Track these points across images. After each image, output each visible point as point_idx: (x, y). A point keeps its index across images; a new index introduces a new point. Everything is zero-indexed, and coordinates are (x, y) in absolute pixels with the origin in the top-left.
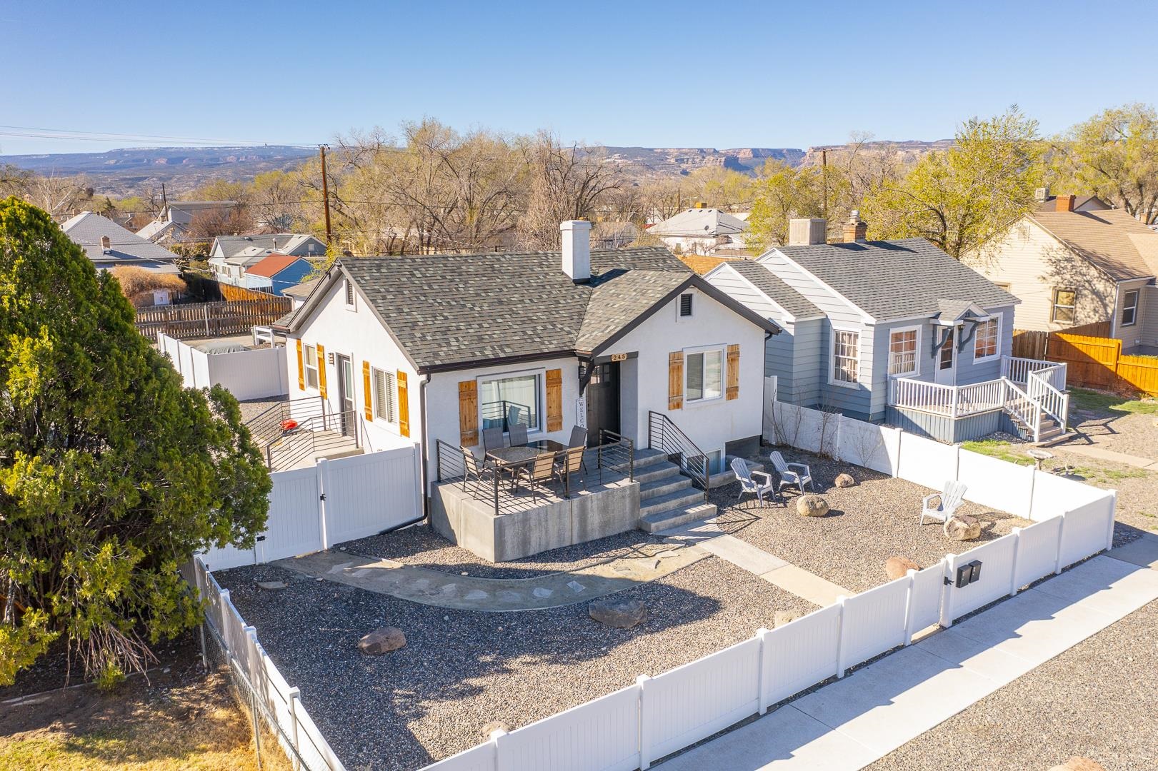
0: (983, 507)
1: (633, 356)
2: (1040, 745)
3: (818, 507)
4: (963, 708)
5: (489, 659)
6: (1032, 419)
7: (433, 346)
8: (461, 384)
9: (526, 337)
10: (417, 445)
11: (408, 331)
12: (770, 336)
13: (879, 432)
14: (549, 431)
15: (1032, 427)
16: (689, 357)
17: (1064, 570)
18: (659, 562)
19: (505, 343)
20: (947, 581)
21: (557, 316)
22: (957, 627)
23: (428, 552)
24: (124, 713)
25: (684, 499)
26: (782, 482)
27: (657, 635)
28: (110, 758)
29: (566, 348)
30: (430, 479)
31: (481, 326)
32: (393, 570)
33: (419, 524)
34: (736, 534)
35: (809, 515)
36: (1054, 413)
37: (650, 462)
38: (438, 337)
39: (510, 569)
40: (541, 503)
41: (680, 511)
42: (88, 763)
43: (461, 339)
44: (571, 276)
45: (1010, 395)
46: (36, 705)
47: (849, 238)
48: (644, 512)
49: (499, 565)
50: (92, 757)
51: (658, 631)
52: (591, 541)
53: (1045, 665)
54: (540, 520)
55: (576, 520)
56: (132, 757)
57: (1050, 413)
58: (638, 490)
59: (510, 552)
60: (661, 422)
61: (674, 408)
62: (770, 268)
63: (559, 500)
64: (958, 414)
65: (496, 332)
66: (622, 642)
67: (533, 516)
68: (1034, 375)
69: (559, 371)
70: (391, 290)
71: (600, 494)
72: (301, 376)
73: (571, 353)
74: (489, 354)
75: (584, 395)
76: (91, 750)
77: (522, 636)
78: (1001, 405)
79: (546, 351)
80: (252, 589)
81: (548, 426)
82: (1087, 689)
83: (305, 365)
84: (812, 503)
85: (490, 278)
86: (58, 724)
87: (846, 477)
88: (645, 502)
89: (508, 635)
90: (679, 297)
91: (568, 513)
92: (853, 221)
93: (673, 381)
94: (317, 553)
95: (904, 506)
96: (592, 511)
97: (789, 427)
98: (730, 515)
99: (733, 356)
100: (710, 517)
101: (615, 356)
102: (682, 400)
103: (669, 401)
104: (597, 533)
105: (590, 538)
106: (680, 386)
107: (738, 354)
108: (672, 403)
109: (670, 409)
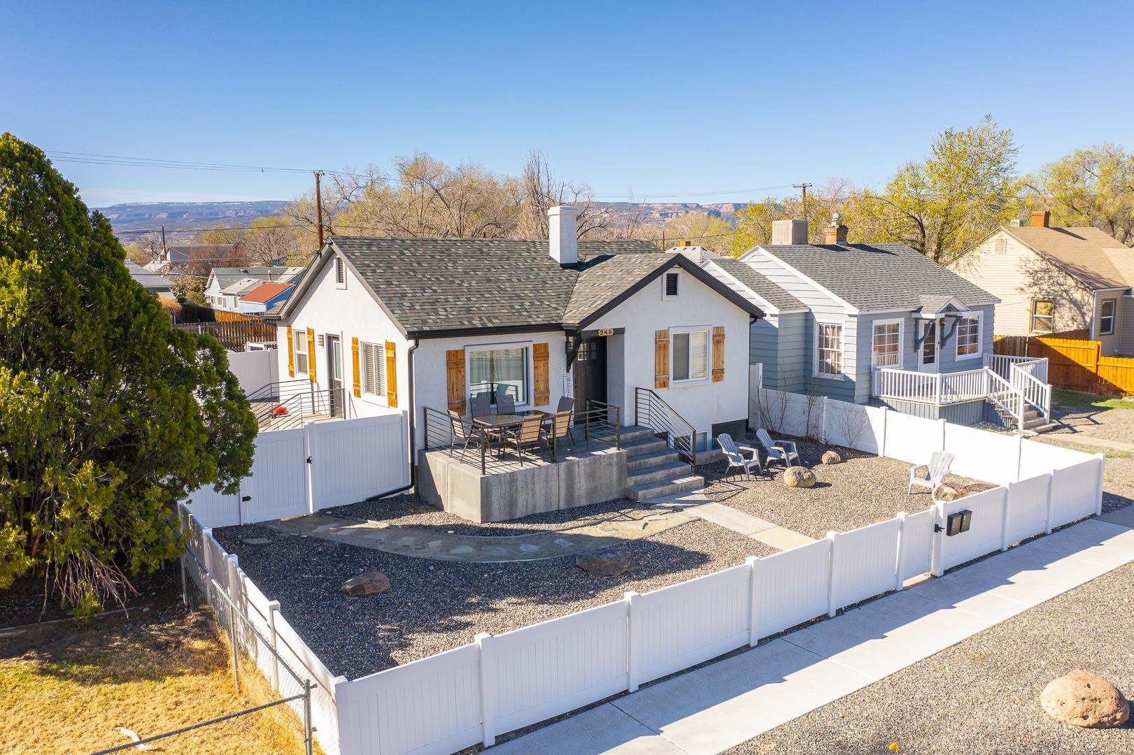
0: (971, 479)
1: (620, 332)
2: (1038, 670)
3: (805, 477)
4: (959, 641)
5: (474, 600)
6: (1015, 409)
7: (422, 314)
8: (449, 353)
9: (513, 311)
10: (404, 412)
11: (396, 300)
12: (755, 321)
13: (864, 412)
14: (537, 405)
15: (1016, 416)
16: (675, 336)
17: (1054, 531)
18: (646, 524)
19: (493, 315)
20: (937, 529)
21: (544, 294)
22: (949, 576)
23: (414, 516)
24: (100, 645)
25: (671, 471)
26: (769, 459)
27: (645, 582)
28: (84, 680)
29: (554, 322)
30: (417, 448)
31: (469, 299)
32: (378, 530)
33: (405, 493)
34: (724, 502)
35: (797, 486)
36: (1037, 403)
37: (637, 437)
38: (426, 307)
39: (497, 529)
40: (527, 465)
41: (668, 480)
42: (61, 685)
43: (450, 310)
44: (559, 261)
45: (993, 385)
46: (11, 638)
47: (831, 240)
48: (631, 481)
49: (486, 525)
50: (66, 680)
51: (645, 578)
52: (578, 508)
53: (1041, 606)
54: (526, 482)
55: (563, 485)
56: (106, 680)
57: (1034, 404)
58: (625, 458)
59: (496, 514)
60: (648, 397)
61: (661, 386)
62: (753, 266)
63: (546, 463)
64: (943, 401)
65: (483, 305)
66: (611, 586)
67: (520, 478)
68: (1017, 368)
69: (546, 345)
70: (381, 265)
71: (587, 460)
72: (291, 363)
73: (558, 327)
74: (477, 323)
75: (571, 370)
76: (64, 674)
77: (508, 582)
78: (985, 395)
79: (534, 323)
80: (236, 544)
81: (535, 399)
82: (1084, 624)
83: (296, 352)
84: (799, 473)
85: (479, 260)
86: (33, 654)
87: (832, 454)
88: (632, 472)
89: (494, 581)
90: (665, 275)
91: (555, 477)
92: (834, 224)
93: (659, 359)
94: (303, 517)
95: (891, 479)
96: (579, 476)
97: (775, 413)
98: (717, 486)
99: (718, 338)
100: (698, 488)
101: (601, 331)
102: (668, 379)
103: (656, 379)
104: (584, 499)
105: (577, 505)
106: (666, 365)
107: (723, 336)
108: (658, 382)
109: (656, 387)
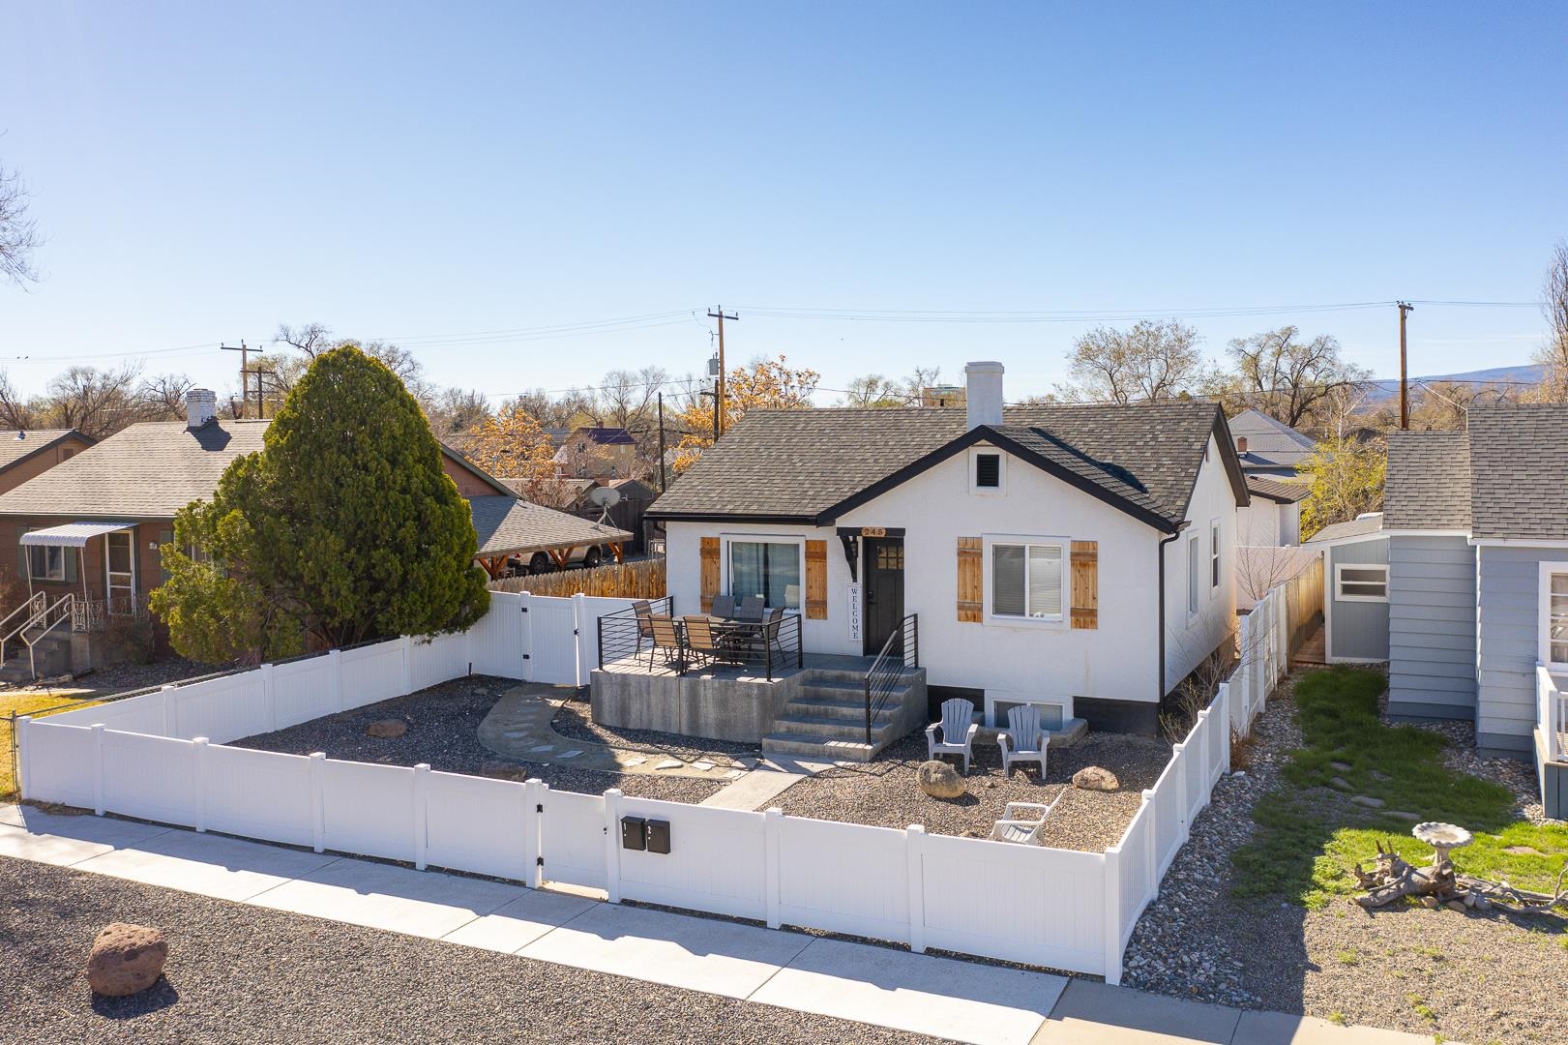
1: (896, 533)
3: (933, 780)
8: (703, 540)
14: (809, 616)
16: (995, 547)
17: (931, 952)
20: (605, 827)
25: (847, 729)
34: (812, 778)
41: (822, 740)
48: (782, 726)
52: (703, 739)
55: (685, 705)
61: (967, 619)
69: (823, 543)
71: (724, 684)
75: (860, 580)
81: (807, 610)
90: (973, 458)
91: (675, 693)
93: (965, 579)
99: (1083, 559)
100: (854, 761)
101: (867, 529)
102: (980, 609)
103: (959, 608)
104: (713, 731)
105: (703, 735)
106: (977, 588)
107: (1094, 557)
108: (963, 613)
109: (959, 620)
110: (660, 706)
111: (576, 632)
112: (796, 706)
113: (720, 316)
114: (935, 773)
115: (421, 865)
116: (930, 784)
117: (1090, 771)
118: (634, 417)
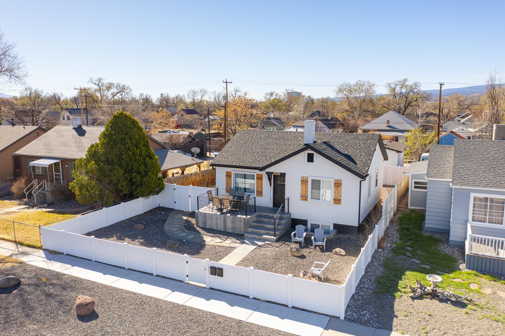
1: (284, 174)
3: (293, 251)
8: (227, 172)
12: (365, 180)
14: (257, 196)
16: (312, 180)
34: (259, 247)
41: (261, 235)
48: (250, 230)
54: (209, 217)
55: (222, 222)
61: (303, 200)
69: (261, 175)
75: (272, 186)
90: (306, 154)
91: (220, 219)
93: (303, 189)
94: (188, 212)
99: (337, 185)
101: (275, 173)
102: (307, 197)
103: (301, 197)
104: (230, 230)
105: (228, 231)
106: (306, 191)
107: (341, 184)
108: (302, 198)
109: (301, 200)
110: (215, 222)
111: (190, 196)
112: (254, 224)
113: (226, 82)
114: (294, 249)
115: (155, 275)
116: (292, 252)
117: (338, 250)
118: (198, 104)
